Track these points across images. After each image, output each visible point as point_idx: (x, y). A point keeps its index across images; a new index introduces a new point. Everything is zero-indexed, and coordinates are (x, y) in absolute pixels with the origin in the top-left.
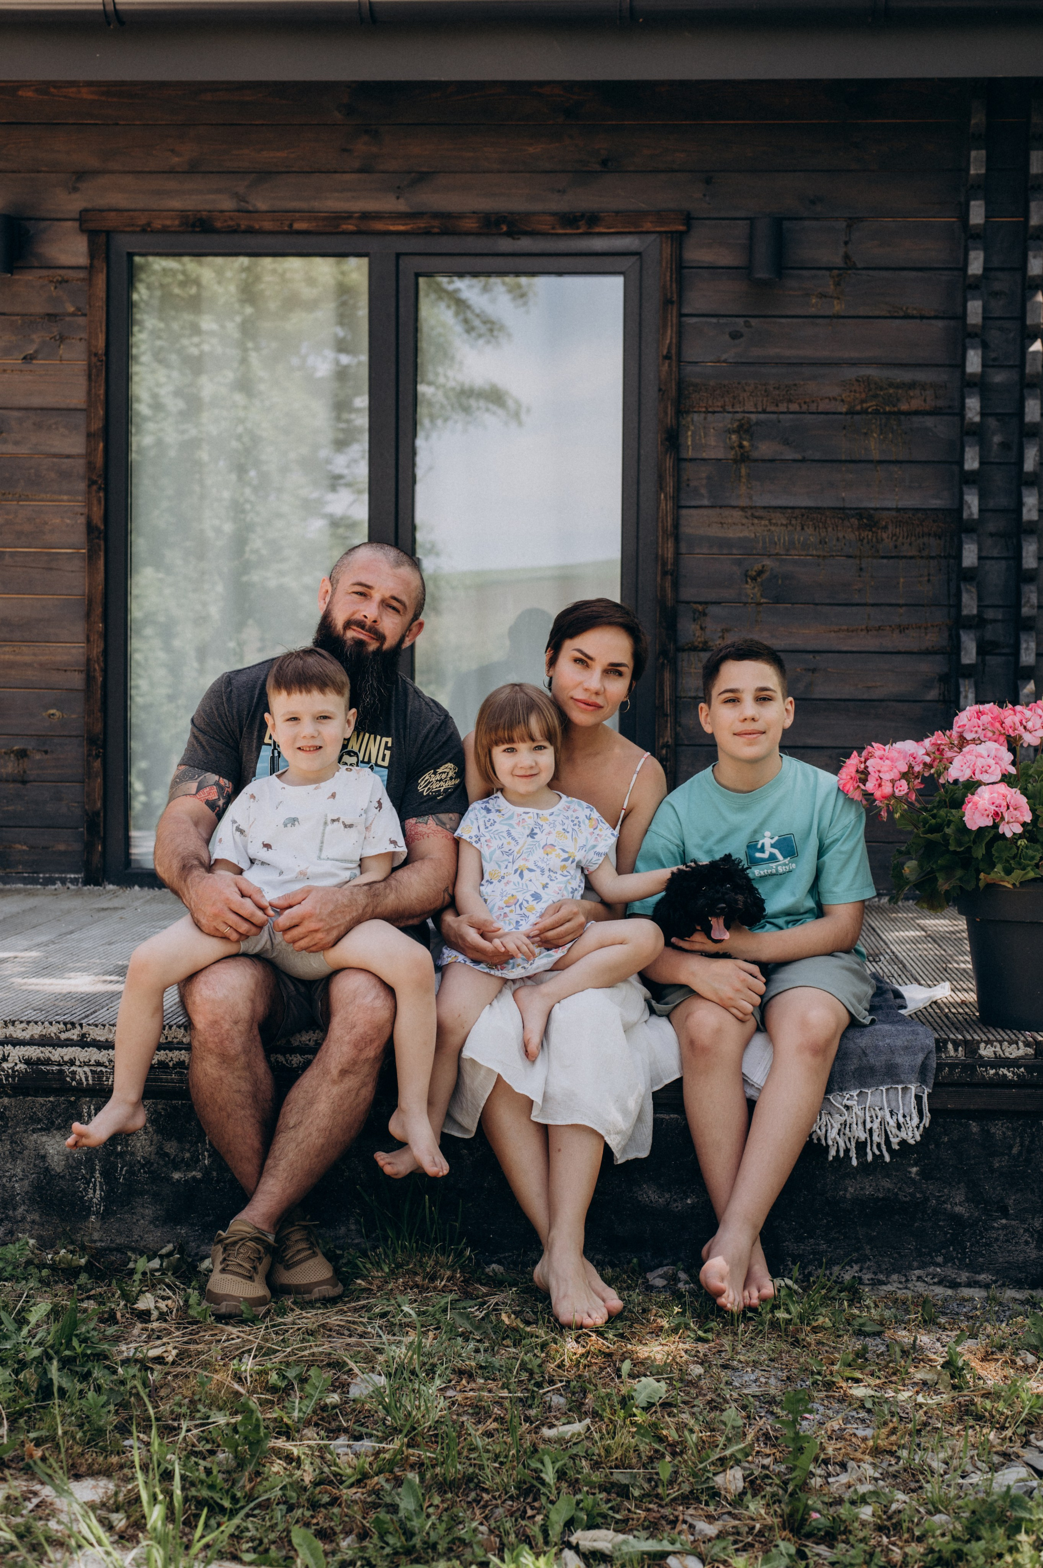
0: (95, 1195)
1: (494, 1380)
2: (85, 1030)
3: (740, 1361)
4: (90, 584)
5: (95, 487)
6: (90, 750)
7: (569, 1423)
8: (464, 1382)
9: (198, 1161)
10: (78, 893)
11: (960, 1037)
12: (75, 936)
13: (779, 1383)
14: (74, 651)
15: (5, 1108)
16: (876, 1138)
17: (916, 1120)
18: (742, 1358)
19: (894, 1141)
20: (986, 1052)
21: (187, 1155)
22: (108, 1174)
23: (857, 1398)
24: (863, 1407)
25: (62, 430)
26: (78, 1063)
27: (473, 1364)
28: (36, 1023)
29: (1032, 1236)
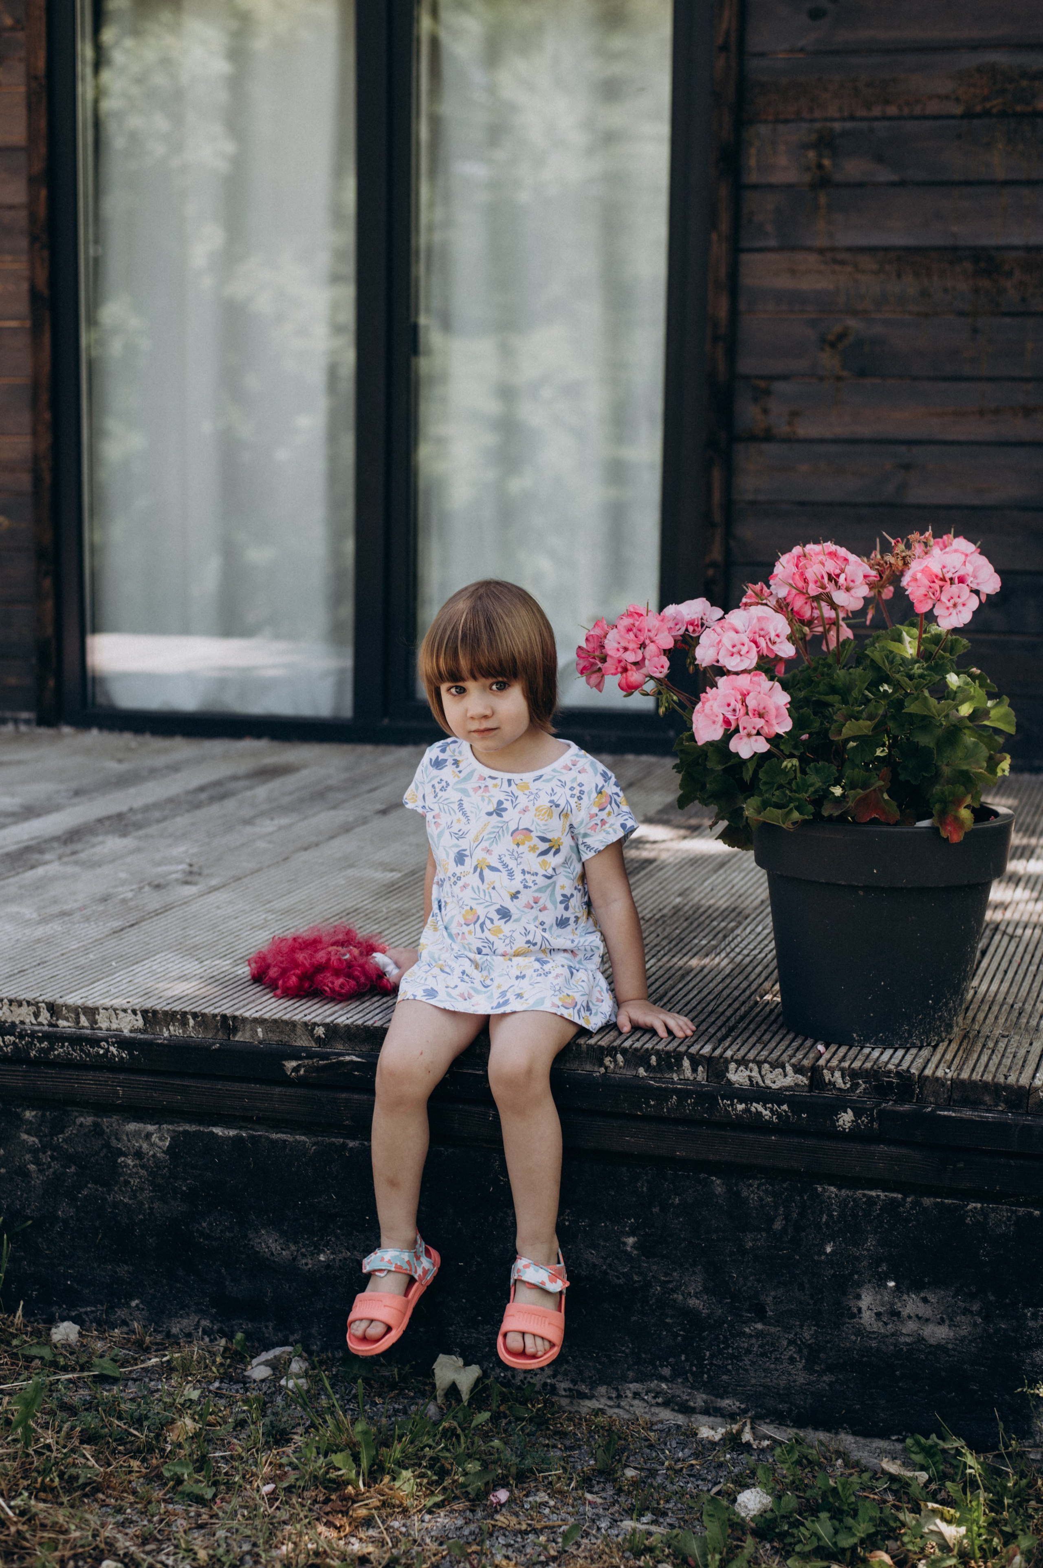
4: (35, 365)
5: (38, 245)
14: (21, 446)
20: (737, 1076)
29: (800, 1352)
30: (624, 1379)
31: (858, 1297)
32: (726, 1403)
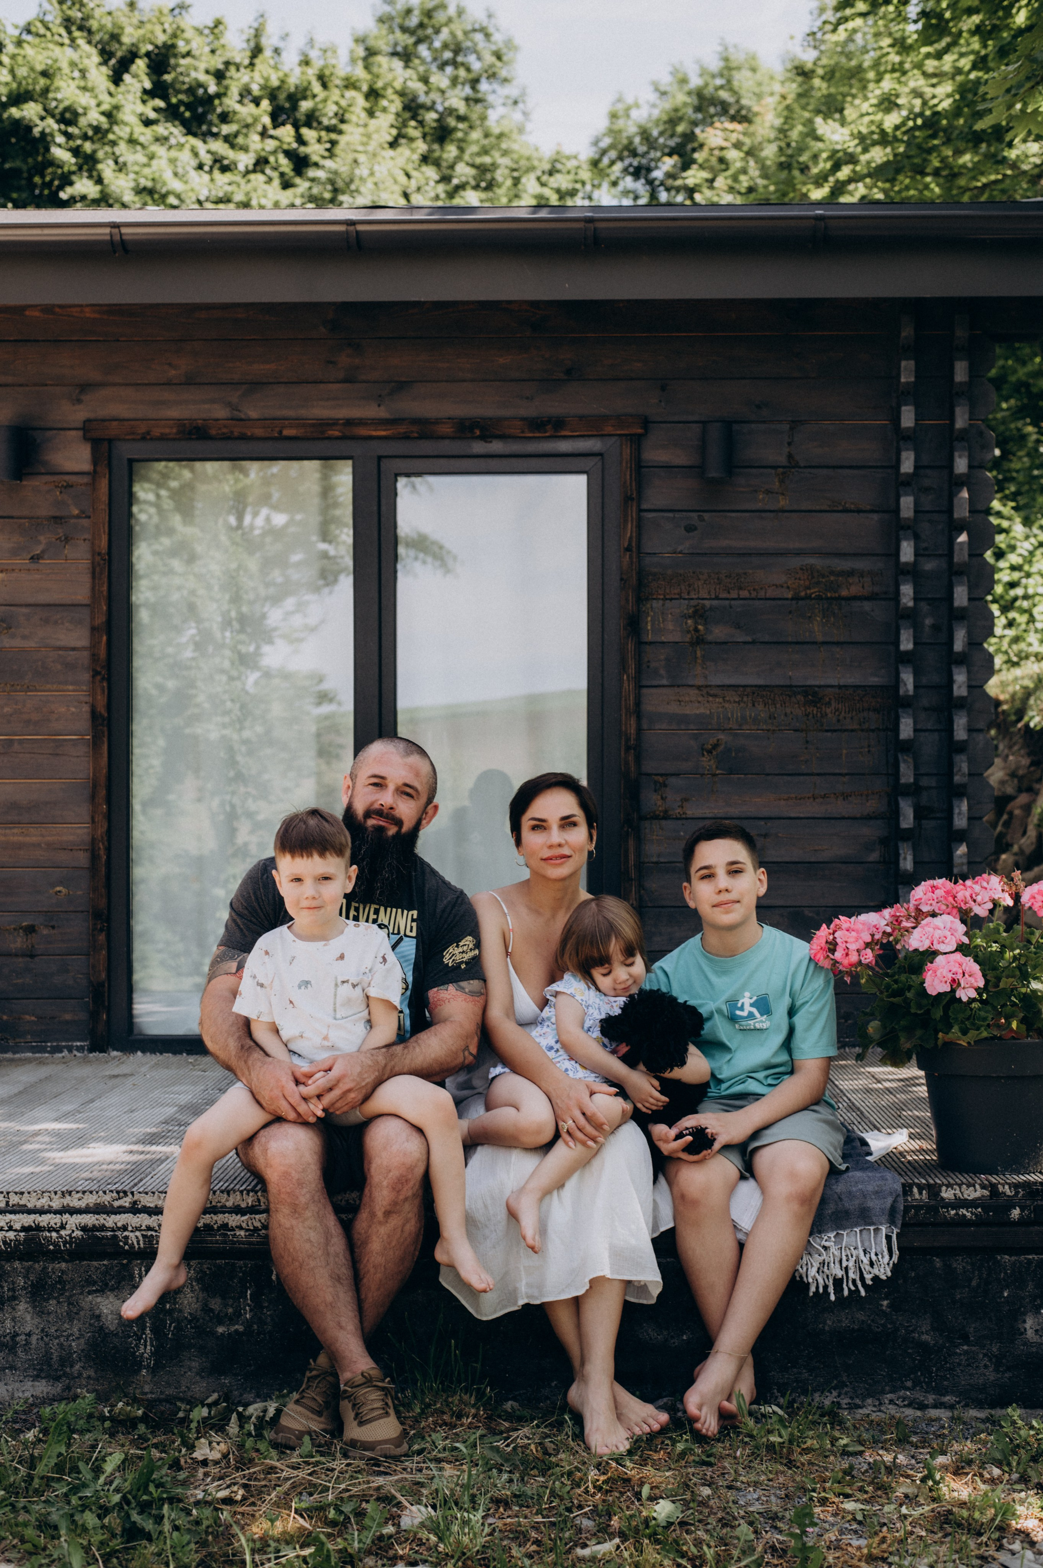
0: (146, 1350)
1: (528, 1507)
2: (136, 1198)
3: (743, 1482)
4: (94, 769)
5: (99, 678)
6: (95, 924)
7: (599, 1543)
8: (501, 1509)
9: (241, 1315)
10: (86, 1061)
11: (924, 1181)
12: (97, 1104)
13: (779, 1501)
14: (79, 831)
15: (63, 1272)
16: (851, 1275)
17: (887, 1257)
18: (744, 1479)
19: (868, 1277)
20: (947, 1194)
21: (230, 1310)
22: (158, 1331)
23: (849, 1512)
24: (855, 1519)
25: (67, 624)
26: (130, 1228)
27: (508, 1493)
28: (91, 1192)
29: (990, 1360)
30: (883, 1392)
31: (1025, 1322)
32: (947, 1399)
